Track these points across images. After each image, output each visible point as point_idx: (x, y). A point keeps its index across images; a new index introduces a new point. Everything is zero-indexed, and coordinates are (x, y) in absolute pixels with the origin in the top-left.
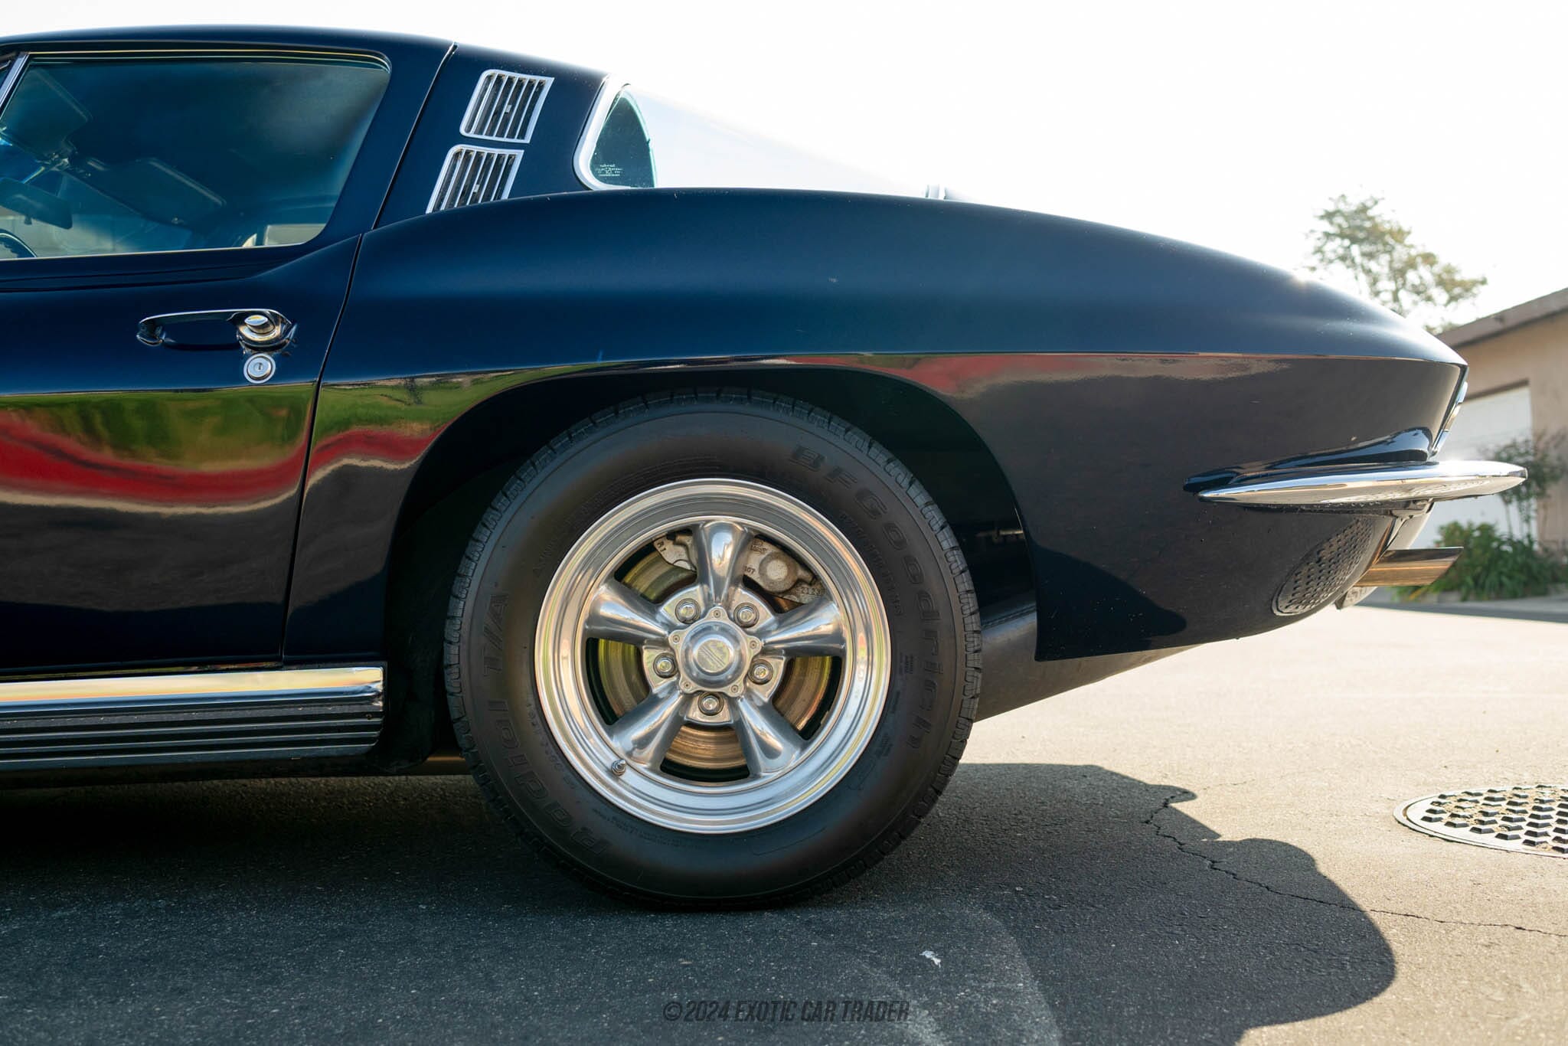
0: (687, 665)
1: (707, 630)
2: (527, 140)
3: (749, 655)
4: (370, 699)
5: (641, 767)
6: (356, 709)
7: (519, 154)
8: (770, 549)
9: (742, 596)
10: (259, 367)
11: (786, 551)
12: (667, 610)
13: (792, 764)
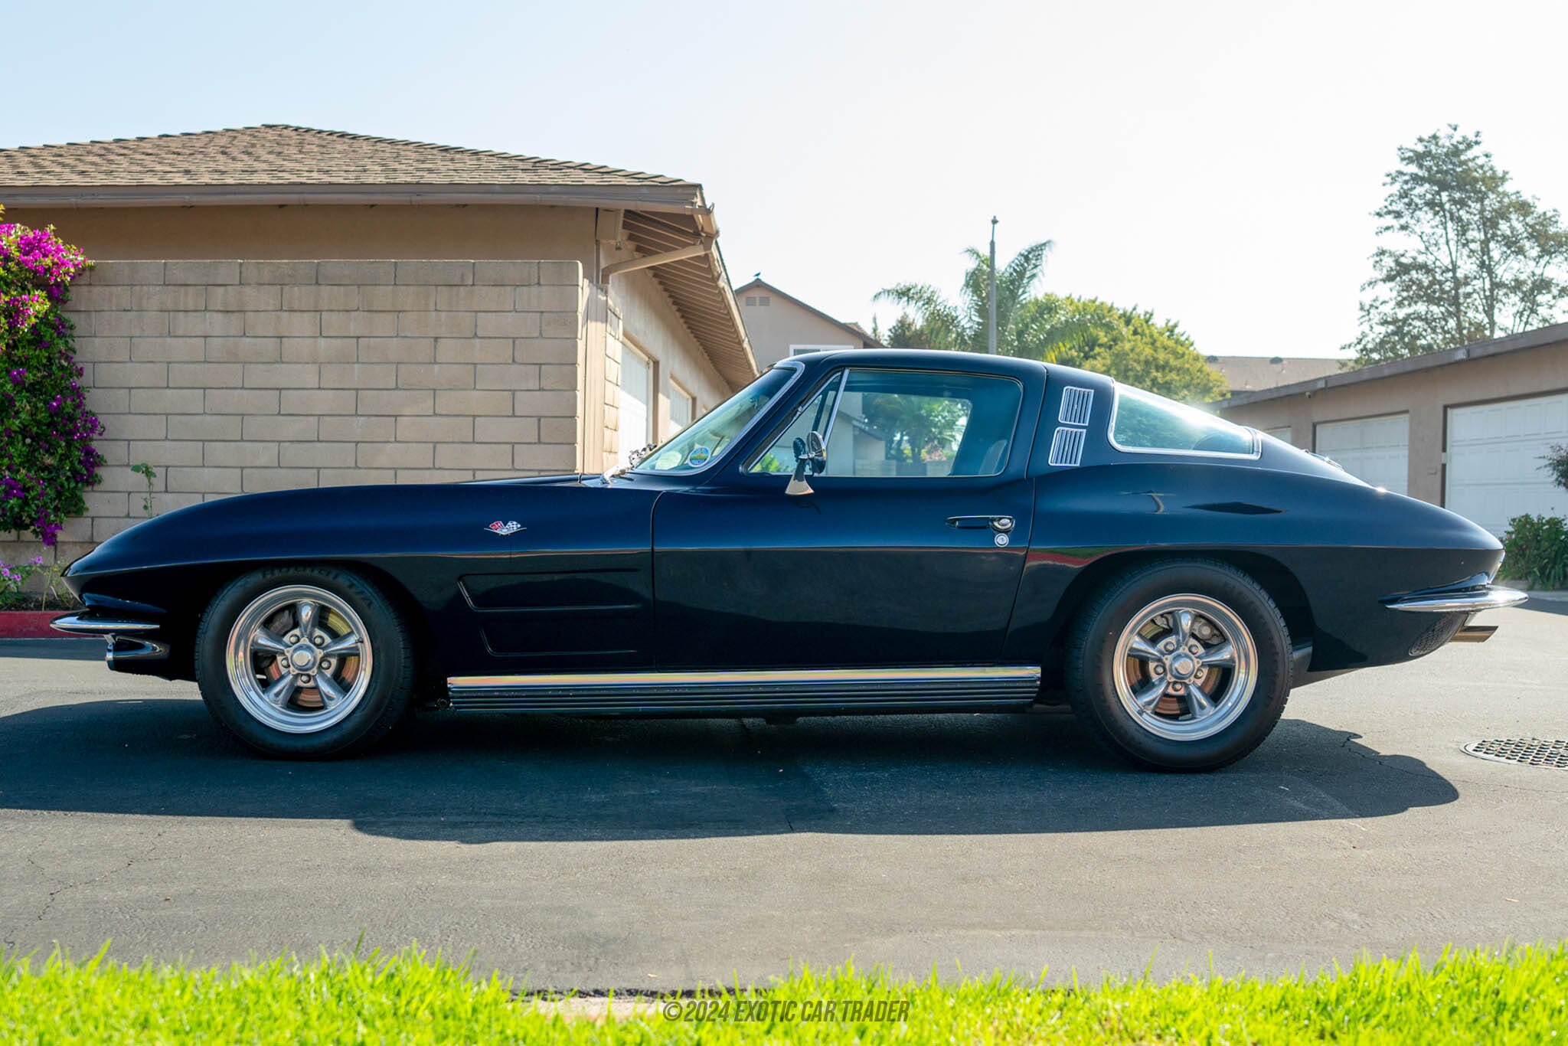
0: (1171, 670)
1: (1179, 656)
2: (1087, 424)
3: (1197, 666)
4: (1035, 681)
5: (1149, 712)
6: (1029, 684)
7: (1085, 431)
8: (1203, 621)
9: (1193, 641)
10: (1002, 540)
11: (1210, 622)
12: (1161, 645)
13: (1211, 713)
